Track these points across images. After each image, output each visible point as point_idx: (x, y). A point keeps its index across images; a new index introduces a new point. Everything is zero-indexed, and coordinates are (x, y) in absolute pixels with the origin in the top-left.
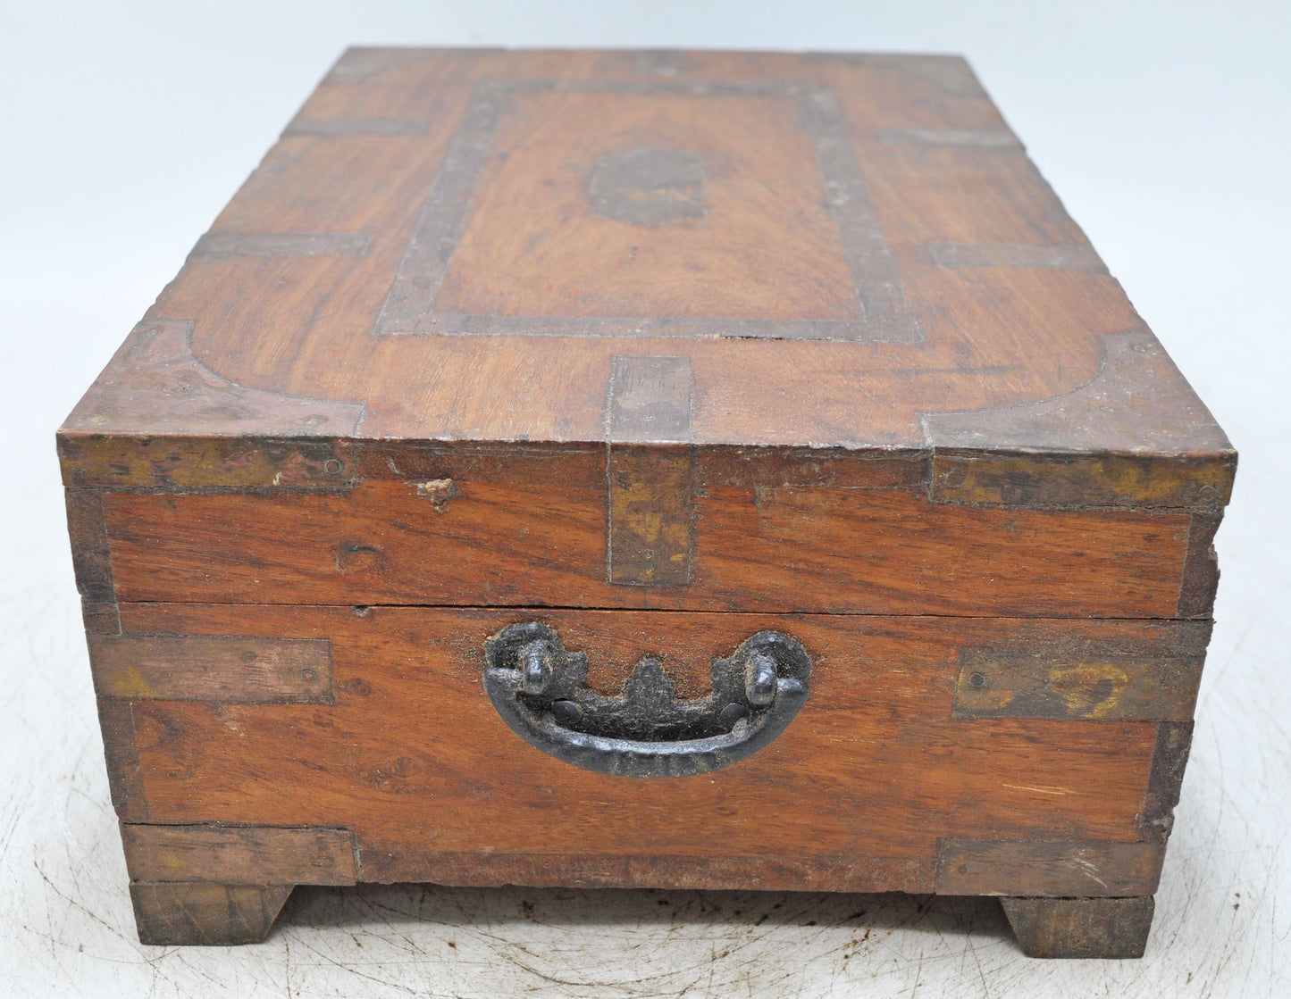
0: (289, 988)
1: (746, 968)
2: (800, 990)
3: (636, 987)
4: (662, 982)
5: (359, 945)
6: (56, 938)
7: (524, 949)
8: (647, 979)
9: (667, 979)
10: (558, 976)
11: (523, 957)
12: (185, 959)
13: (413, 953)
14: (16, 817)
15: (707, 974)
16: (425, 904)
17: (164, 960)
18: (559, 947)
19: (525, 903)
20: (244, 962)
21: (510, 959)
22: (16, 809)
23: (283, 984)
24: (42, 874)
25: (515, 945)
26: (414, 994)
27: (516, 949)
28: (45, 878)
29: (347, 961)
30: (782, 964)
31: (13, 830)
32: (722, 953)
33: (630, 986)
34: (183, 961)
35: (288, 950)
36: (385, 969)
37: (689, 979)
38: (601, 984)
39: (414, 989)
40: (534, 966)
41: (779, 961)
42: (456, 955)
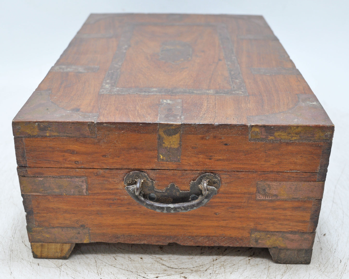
0: (98, 273)
1: (222, 263)
2: (238, 268)
3: (193, 269)
4: (200, 267)
5: (116, 259)
7: (161, 259)
8: (196, 267)
10: (172, 266)
11: (161, 261)
13: (131, 261)
15: (212, 265)
16: (133, 248)
17: (62, 266)
18: (171, 258)
19: (160, 247)
20: (84, 266)
21: (158, 262)
22: (15, 227)
23: (96, 271)
24: (25, 244)
25: (159, 258)
27: (159, 259)
29: (113, 264)
31: (15, 233)
32: (216, 259)
33: (192, 269)
35: (96, 262)
36: (124, 266)
37: (207, 267)
38: (183, 268)
39: (132, 271)
40: (165, 264)
41: (231, 261)
42: (143, 261)
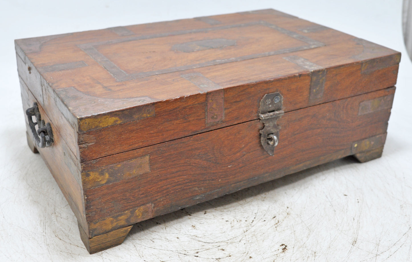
0: (140, 256)
1: (253, 233)
2: (268, 236)
3: (228, 241)
4: (234, 239)
5: (153, 242)
6: (71, 253)
7: (196, 236)
8: (230, 239)
9: (235, 238)
10: (208, 242)
11: (197, 238)
12: (108, 253)
13: (169, 241)
14: (44, 226)
15: (244, 236)
16: (167, 230)
17: (103, 254)
18: (205, 235)
19: (193, 226)
20: (125, 251)
21: (194, 239)
22: (44, 223)
23: (138, 255)
24: (59, 238)
25: (194, 236)
26: (173, 251)
27: (195, 237)
28: (60, 239)
29: (152, 246)
30: (261, 231)
31: (45, 229)
32: (246, 230)
33: (227, 241)
34: (108, 254)
35: (135, 246)
36: (163, 247)
37: (240, 238)
38: (219, 242)
39: (173, 250)
40: (201, 240)
41: (260, 231)
42: (180, 240)
